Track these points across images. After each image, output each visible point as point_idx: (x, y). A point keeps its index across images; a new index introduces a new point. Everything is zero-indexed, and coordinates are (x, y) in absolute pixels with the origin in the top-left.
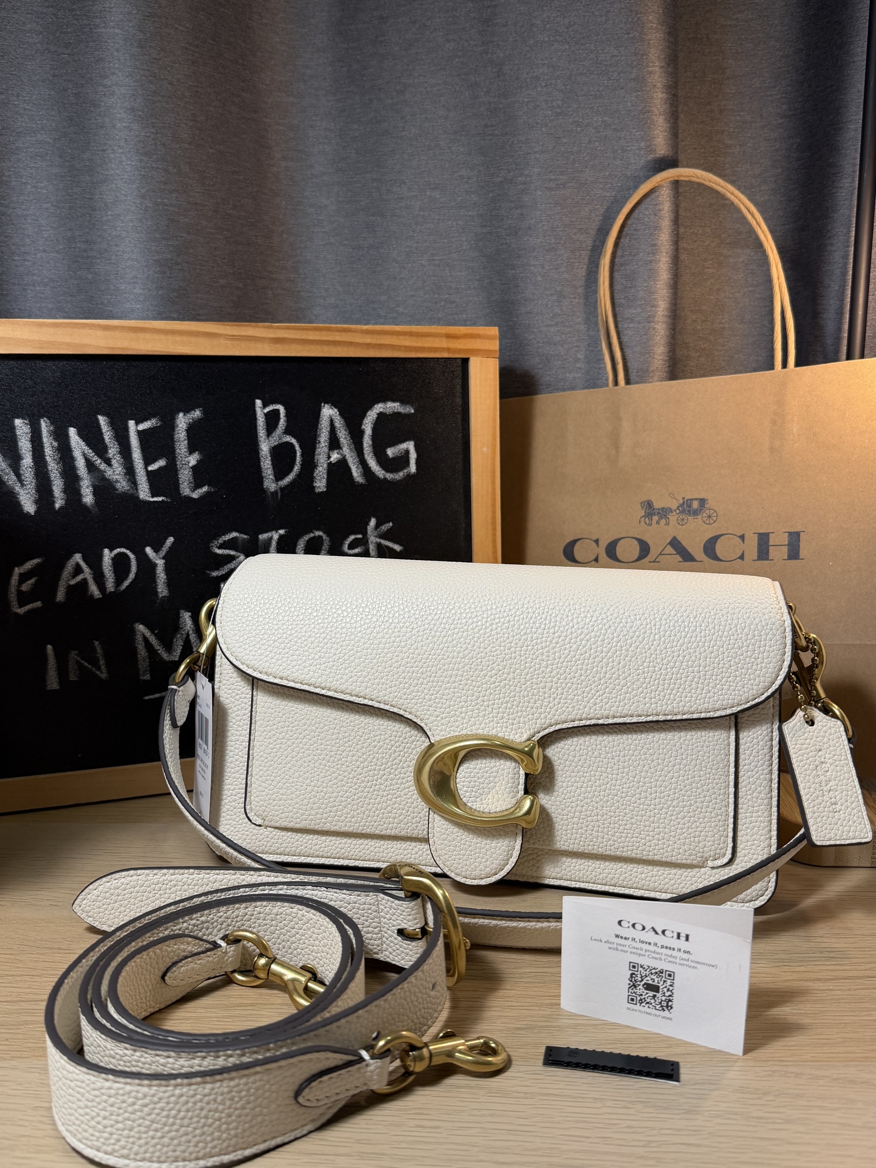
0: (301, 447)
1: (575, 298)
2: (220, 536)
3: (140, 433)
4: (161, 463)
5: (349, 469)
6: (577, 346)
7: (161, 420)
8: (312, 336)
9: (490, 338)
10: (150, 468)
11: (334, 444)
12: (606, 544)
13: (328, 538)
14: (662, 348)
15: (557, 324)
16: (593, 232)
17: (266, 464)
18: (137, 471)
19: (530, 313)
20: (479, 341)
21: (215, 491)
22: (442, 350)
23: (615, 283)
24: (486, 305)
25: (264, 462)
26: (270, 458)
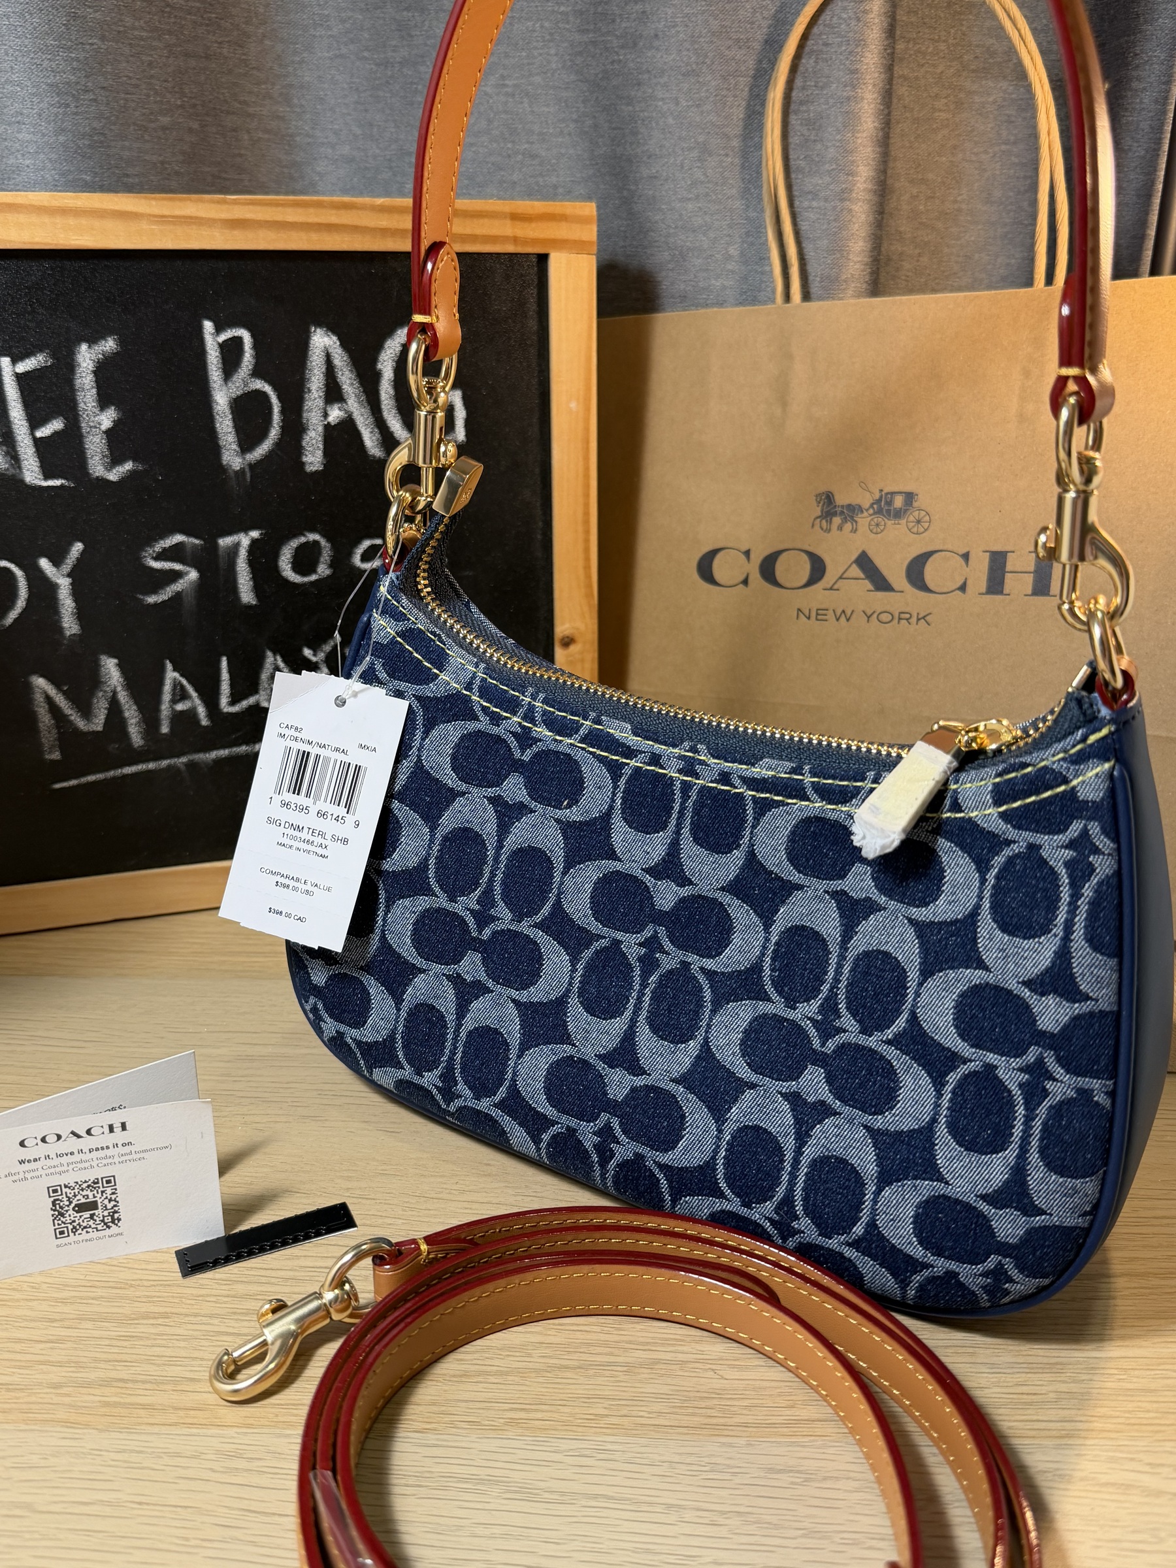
0: (279, 398)
1: (727, 155)
2: (156, 541)
3: (20, 378)
4: (56, 425)
5: (358, 435)
6: (729, 235)
7: (53, 355)
8: (292, 215)
9: (582, 220)
10: (39, 434)
11: (333, 394)
12: (761, 558)
13: (328, 545)
14: (861, 243)
15: (697, 197)
16: (757, 46)
17: (225, 426)
18: (19, 438)
19: (656, 177)
20: (564, 225)
21: (145, 470)
22: (504, 239)
23: (791, 134)
24: (588, 163)
25: (221, 423)
26: (230, 417)
